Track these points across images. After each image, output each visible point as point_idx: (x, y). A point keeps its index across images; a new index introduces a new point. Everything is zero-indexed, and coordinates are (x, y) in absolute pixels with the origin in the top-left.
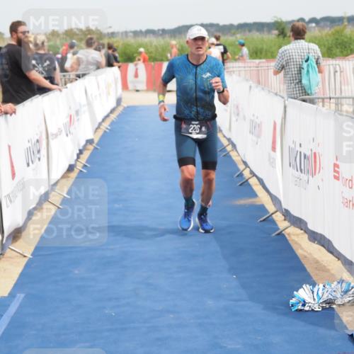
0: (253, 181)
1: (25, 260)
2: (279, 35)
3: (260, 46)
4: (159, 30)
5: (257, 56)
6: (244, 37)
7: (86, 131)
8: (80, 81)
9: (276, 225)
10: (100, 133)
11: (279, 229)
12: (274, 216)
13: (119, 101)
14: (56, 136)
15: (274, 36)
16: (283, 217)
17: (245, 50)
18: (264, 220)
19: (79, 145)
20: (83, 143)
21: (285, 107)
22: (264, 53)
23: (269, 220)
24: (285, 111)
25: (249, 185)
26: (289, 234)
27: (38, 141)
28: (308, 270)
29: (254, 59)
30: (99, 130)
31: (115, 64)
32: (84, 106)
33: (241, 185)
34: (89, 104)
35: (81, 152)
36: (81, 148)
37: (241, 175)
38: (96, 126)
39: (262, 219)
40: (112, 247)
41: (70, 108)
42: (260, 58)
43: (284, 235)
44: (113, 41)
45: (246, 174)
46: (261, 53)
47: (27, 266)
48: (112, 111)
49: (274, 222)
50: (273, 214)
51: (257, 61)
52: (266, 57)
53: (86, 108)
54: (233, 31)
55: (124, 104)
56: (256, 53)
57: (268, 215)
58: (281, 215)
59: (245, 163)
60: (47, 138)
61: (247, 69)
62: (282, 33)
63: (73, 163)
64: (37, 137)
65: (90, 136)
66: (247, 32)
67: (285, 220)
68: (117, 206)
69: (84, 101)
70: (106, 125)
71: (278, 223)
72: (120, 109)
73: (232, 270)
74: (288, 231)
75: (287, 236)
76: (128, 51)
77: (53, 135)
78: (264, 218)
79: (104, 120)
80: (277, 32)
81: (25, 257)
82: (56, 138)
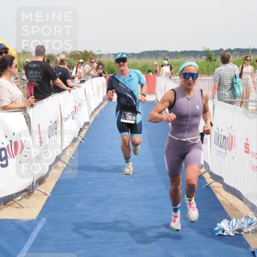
1: (47, 196)
4: (130, 54)
7: (85, 117)
8: (82, 85)
10: (93, 118)
11: (206, 183)
12: (204, 175)
14: (66, 119)
15: (204, 60)
19: (80, 126)
20: (83, 124)
21: (214, 106)
23: (201, 177)
24: (214, 108)
26: (213, 187)
27: (55, 122)
28: (226, 209)
30: (92, 116)
31: (103, 75)
32: (84, 101)
34: (87, 99)
35: (81, 130)
36: (81, 127)
38: (91, 114)
40: (101, 191)
41: (76, 102)
43: (210, 187)
44: (101, 60)
47: (48, 201)
48: (101, 104)
49: (204, 179)
50: (203, 173)
53: (85, 102)
54: (178, 56)
58: (209, 175)
60: (61, 120)
62: (209, 58)
63: (76, 136)
64: (56, 120)
65: (87, 120)
66: (186, 57)
67: (211, 177)
69: (84, 98)
70: (97, 113)
71: (206, 179)
74: (212, 184)
75: (212, 188)
76: (111, 66)
77: (64, 118)
79: (95, 110)
80: (206, 58)
81: (46, 195)
82: (66, 120)
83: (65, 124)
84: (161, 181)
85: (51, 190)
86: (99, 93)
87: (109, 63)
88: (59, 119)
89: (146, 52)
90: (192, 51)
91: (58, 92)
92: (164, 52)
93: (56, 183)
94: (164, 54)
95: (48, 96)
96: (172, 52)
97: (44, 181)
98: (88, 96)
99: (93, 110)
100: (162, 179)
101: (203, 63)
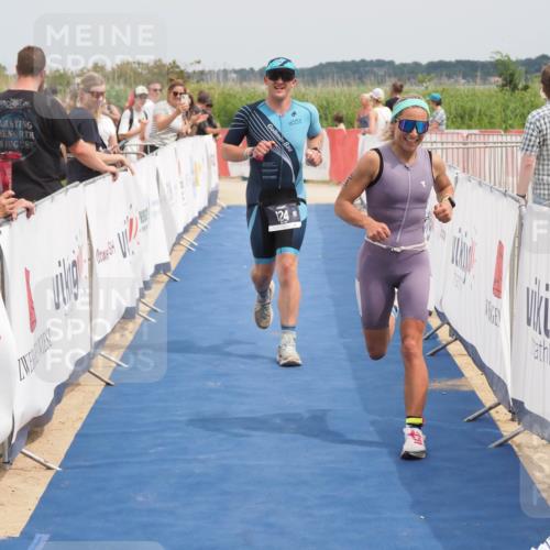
0: (455, 349)
1: (51, 474)
2: (504, 86)
3: (469, 105)
5: (463, 123)
6: (440, 88)
7: (156, 248)
8: (149, 158)
9: (498, 428)
10: (180, 252)
11: (502, 436)
12: (492, 412)
13: (213, 197)
14: (105, 255)
15: (494, 88)
16: (510, 416)
17: (441, 111)
18: (474, 419)
19: (143, 273)
20: (151, 270)
21: (521, 218)
22: (476, 118)
23: (484, 419)
24: (521, 225)
25: (448, 355)
26: (519, 446)
27: (74, 264)
29: (458, 128)
30: (177, 247)
31: (209, 129)
32: (154, 203)
33: (432, 355)
34: (163, 200)
35: (147, 285)
36: (148, 278)
37: (433, 337)
38: (174, 240)
39: (470, 417)
40: (201, 457)
41: (131, 206)
42: (469, 127)
43: (510, 447)
44: (204, 86)
45: (444, 335)
46: (471, 118)
47: (51, 485)
48: (202, 214)
49: (492, 423)
50: (491, 408)
51: (465, 132)
52: (479, 125)
53: (157, 208)
54: (420, 76)
55: (222, 202)
56: (462, 118)
57: (483, 410)
58: (506, 411)
59: (441, 316)
60: (91, 259)
61: (445, 146)
62: (510, 83)
64: (74, 258)
65: (164, 258)
66: (445, 80)
67: (513, 420)
68: (211, 384)
69: (154, 196)
70: (190, 238)
71: (498, 423)
72: (216, 210)
73: (417, 505)
74: (518, 440)
75: (516, 448)
76: (229, 106)
77: (99, 253)
78: (476, 414)
79: (186, 230)
80: (499, 80)
81: (49, 468)
82: (104, 258)
83: (100, 268)
84: (371, 429)
85: (63, 456)
86: (195, 183)
87: (227, 97)
88: (86, 256)
89: (329, 64)
90: (460, 63)
91: (81, 180)
92: (380, 64)
93: (78, 436)
94: (381, 72)
95: (54, 191)
96: (404, 65)
97: (42, 431)
98: (166, 190)
99: (181, 230)
100: (373, 423)
101: (491, 96)
